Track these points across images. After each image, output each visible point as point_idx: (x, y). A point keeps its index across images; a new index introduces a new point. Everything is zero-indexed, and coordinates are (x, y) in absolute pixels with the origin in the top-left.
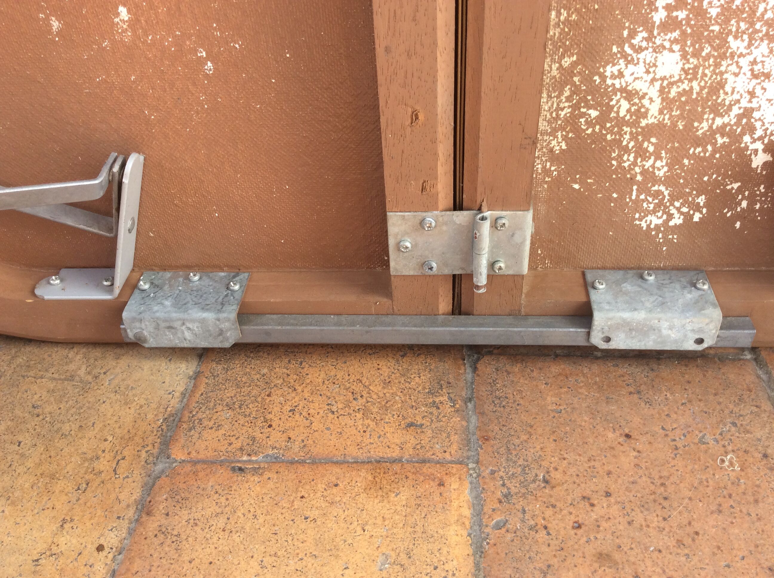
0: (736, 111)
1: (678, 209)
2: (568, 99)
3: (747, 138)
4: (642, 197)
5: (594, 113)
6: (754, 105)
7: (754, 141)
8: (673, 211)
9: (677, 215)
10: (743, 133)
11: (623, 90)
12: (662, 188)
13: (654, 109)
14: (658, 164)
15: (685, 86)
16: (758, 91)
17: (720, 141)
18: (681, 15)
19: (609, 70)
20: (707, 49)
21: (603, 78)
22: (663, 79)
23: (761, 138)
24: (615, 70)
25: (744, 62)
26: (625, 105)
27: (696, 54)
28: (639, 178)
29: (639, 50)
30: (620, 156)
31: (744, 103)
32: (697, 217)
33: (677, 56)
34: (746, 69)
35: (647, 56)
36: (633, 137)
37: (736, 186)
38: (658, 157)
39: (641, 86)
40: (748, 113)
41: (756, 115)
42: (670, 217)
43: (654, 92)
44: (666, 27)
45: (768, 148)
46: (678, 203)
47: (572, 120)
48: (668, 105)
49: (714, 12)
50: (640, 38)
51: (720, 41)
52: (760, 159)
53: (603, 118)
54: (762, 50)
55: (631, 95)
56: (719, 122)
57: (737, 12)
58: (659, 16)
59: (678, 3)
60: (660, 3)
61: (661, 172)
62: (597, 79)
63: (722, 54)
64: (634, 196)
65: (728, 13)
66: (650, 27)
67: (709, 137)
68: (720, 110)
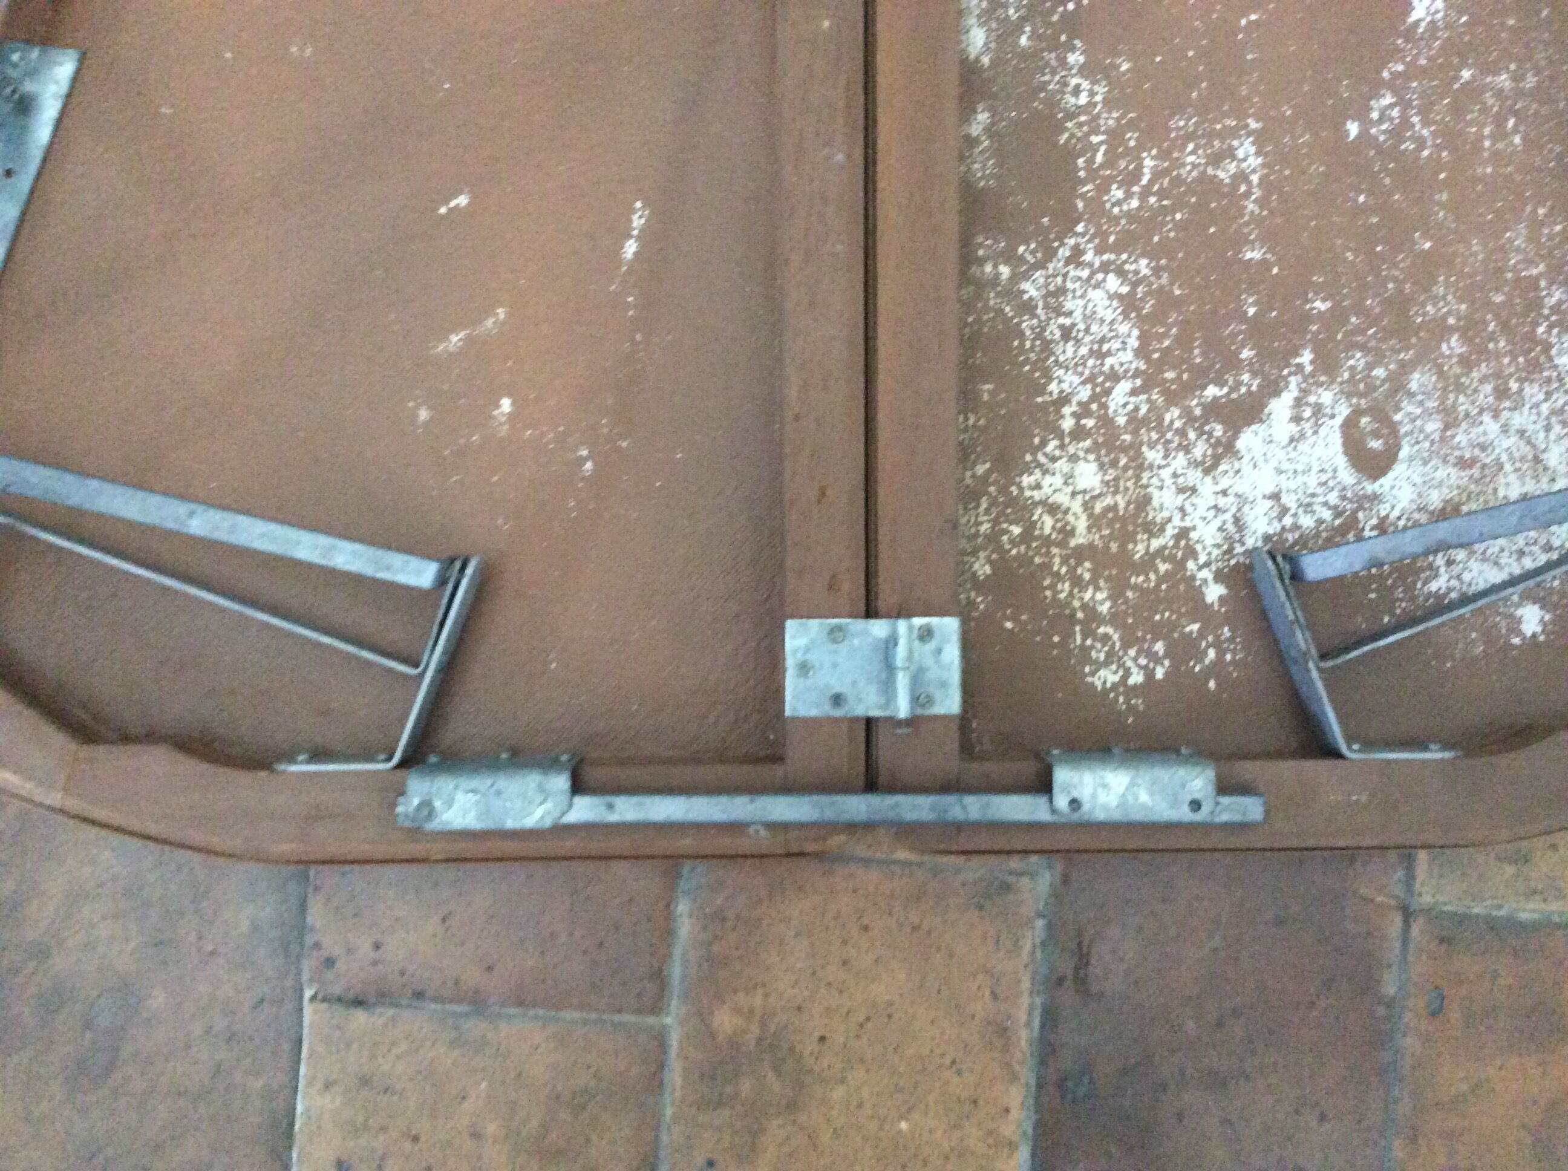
0: (1170, 531)
1: (1135, 659)
2: (987, 511)
3: (1191, 565)
4: (1089, 642)
5: (1016, 530)
6: (1187, 523)
7: (1200, 568)
8: (1129, 664)
9: (1134, 670)
10: (1184, 560)
11: (1043, 503)
12: (1109, 630)
13: (1082, 525)
14: (1099, 596)
15: (1109, 501)
16: (1189, 509)
17: (1163, 567)
18: (1090, 423)
19: (1026, 480)
20: (1123, 461)
21: (1021, 489)
22: (1084, 492)
23: (1207, 564)
24: (1032, 478)
25: (1166, 473)
26: (1048, 522)
27: (1114, 464)
28: (1080, 615)
29: (1054, 459)
30: (1052, 587)
31: (1177, 521)
32: (1160, 673)
33: (1094, 466)
34: (1169, 482)
35: (1062, 465)
36: (1065, 561)
37: (1195, 627)
38: (1097, 588)
39: (1062, 499)
40: (1184, 533)
41: (1194, 535)
42: (1127, 673)
43: (1077, 506)
44: (1078, 433)
45: (1219, 577)
46: (1132, 652)
47: (994, 538)
48: (1095, 522)
49: (1121, 421)
50: (1052, 446)
51: (1134, 451)
52: (1214, 592)
53: (1027, 537)
54: (1179, 461)
55: (1053, 509)
56: (1155, 544)
57: (1145, 421)
58: (1068, 424)
59: (1084, 411)
60: (1067, 410)
61: (1104, 608)
62: (1014, 490)
63: (1140, 466)
64: (1079, 641)
65: (1136, 422)
66: (1060, 435)
67: (1148, 563)
68: (1153, 529)
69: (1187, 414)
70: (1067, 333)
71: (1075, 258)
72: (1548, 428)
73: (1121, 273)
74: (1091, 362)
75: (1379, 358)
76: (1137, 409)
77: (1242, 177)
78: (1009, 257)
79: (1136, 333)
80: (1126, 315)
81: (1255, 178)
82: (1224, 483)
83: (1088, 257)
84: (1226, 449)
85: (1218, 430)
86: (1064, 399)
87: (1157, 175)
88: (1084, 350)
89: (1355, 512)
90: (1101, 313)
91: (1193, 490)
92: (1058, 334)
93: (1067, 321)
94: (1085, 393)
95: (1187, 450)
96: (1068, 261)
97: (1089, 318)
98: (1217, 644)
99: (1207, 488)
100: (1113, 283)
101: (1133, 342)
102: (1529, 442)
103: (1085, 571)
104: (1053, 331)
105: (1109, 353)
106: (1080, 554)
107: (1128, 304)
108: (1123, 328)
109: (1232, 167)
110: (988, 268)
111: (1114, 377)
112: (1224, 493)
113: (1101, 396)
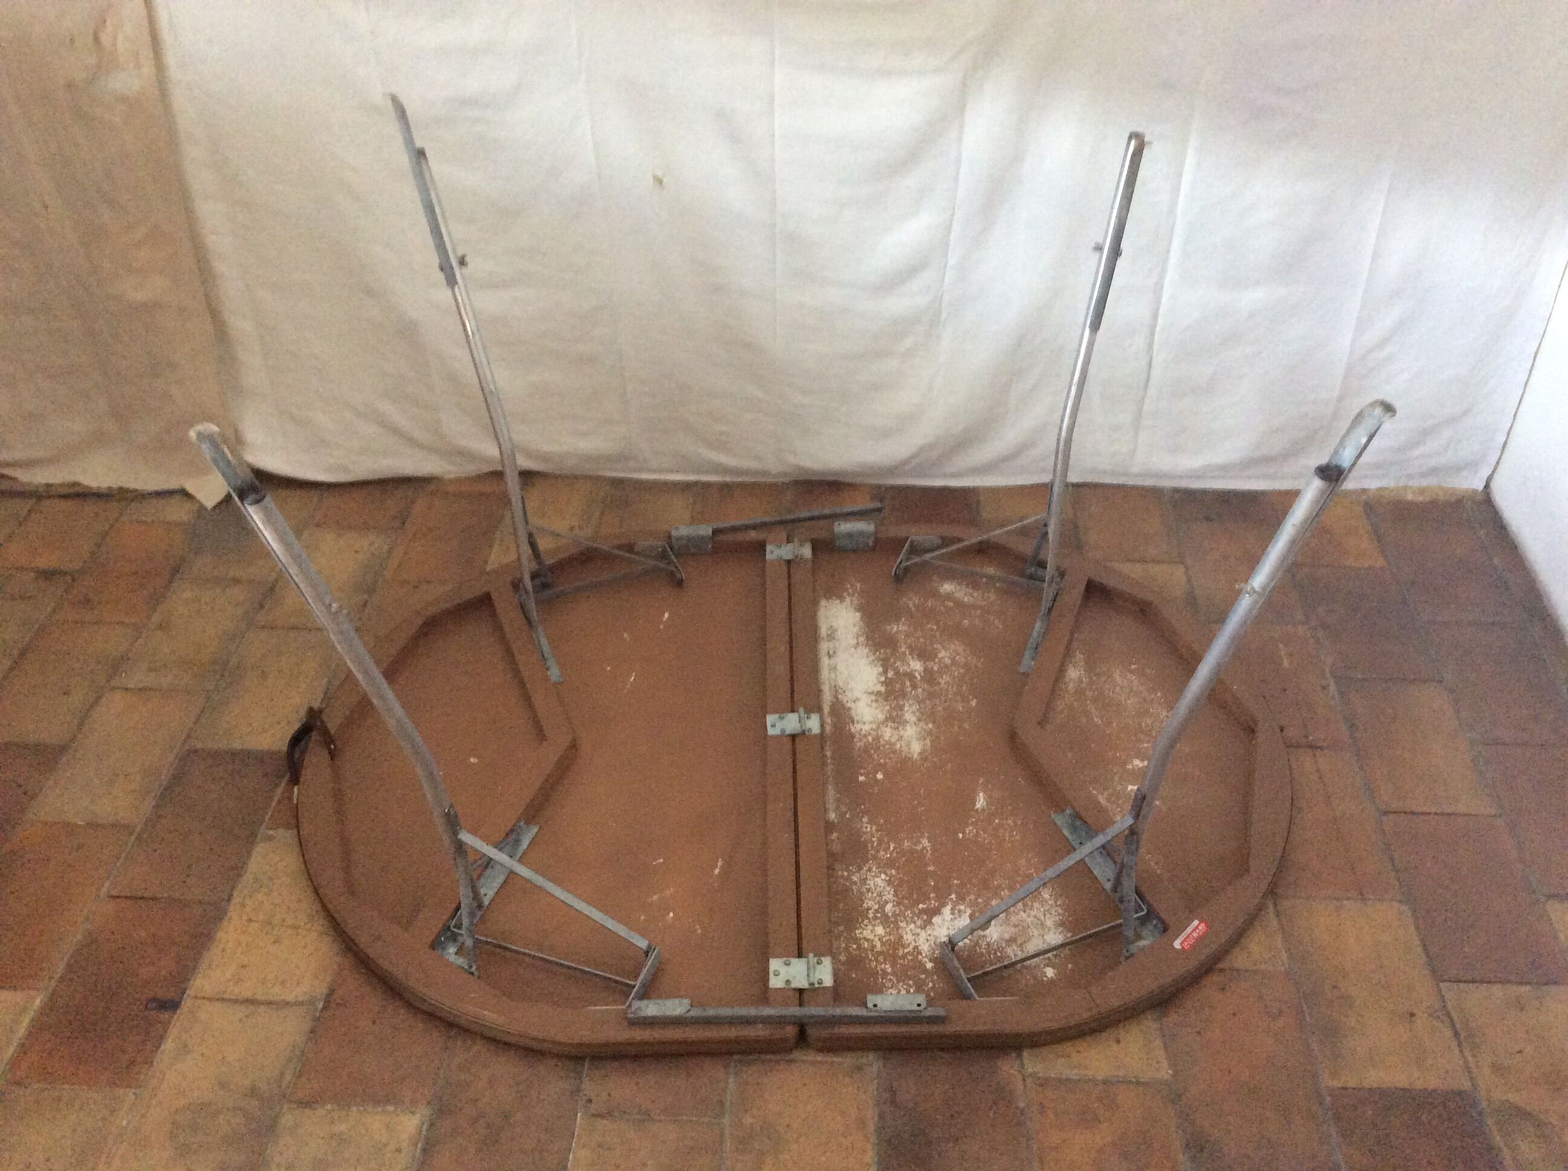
0: (911, 946)
1: (902, 987)
2: (844, 941)
3: (920, 957)
4: (884, 981)
5: (855, 946)
6: (917, 944)
7: (923, 958)
8: (900, 988)
9: (902, 989)
10: (917, 956)
11: (864, 939)
12: (892, 977)
13: (879, 945)
14: (887, 966)
15: (887, 938)
16: (917, 940)
17: (910, 958)
18: (879, 915)
19: (857, 932)
20: (892, 926)
21: (856, 934)
22: (879, 935)
23: (926, 956)
24: (859, 931)
25: (908, 930)
26: (866, 945)
27: (889, 927)
28: (880, 972)
29: (867, 926)
30: (870, 964)
31: (913, 944)
33: (881, 928)
34: (909, 932)
35: (870, 927)
36: (873, 955)
37: (923, 976)
38: (886, 964)
39: (871, 937)
40: (916, 947)
41: (920, 948)
43: (877, 939)
44: (875, 918)
45: (930, 961)
46: (901, 984)
47: (847, 949)
48: (883, 944)
49: (890, 914)
50: (866, 922)
51: (896, 923)
52: (929, 965)
53: (859, 947)
54: (912, 926)
55: (867, 940)
56: (906, 951)
57: (898, 915)
58: (871, 915)
59: (877, 911)
60: (870, 912)
61: (889, 970)
62: (853, 934)
63: (898, 928)
64: (880, 980)
65: (895, 915)
66: (868, 918)
67: (904, 957)
68: (904, 946)
69: (913, 913)
70: (868, 890)
71: (870, 870)
72: (1045, 915)
73: (885, 873)
74: (878, 898)
75: (979, 896)
76: (895, 911)
77: (924, 848)
78: (847, 869)
79: (892, 890)
80: (888, 885)
81: (929, 849)
82: (929, 932)
83: (874, 869)
84: (928, 923)
85: (925, 917)
86: (869, 909)
87: (894, 848)
88: (875, 895)
89: (978, 941)
90: (880, 884)
91: (918, 934)
92: (865, 890)
93: (868, 887)
94: (876, 907)
95: (914, 923)
96: (867, 871)
97: (876, 886)
98: (932, 981)
99: (923, 935)
100: (883, 876)
101: (892, 892)
102: (1038, 919)
103: (881, 959)
104: (864, 889)
105: (884, 895)
106: (880, 953)
107: (889, 882)
108: (888, 889)
109: (921, 846)
110: (840, 873)
111: (887, 902)
112: (929, 935)
113: (882, 907)
